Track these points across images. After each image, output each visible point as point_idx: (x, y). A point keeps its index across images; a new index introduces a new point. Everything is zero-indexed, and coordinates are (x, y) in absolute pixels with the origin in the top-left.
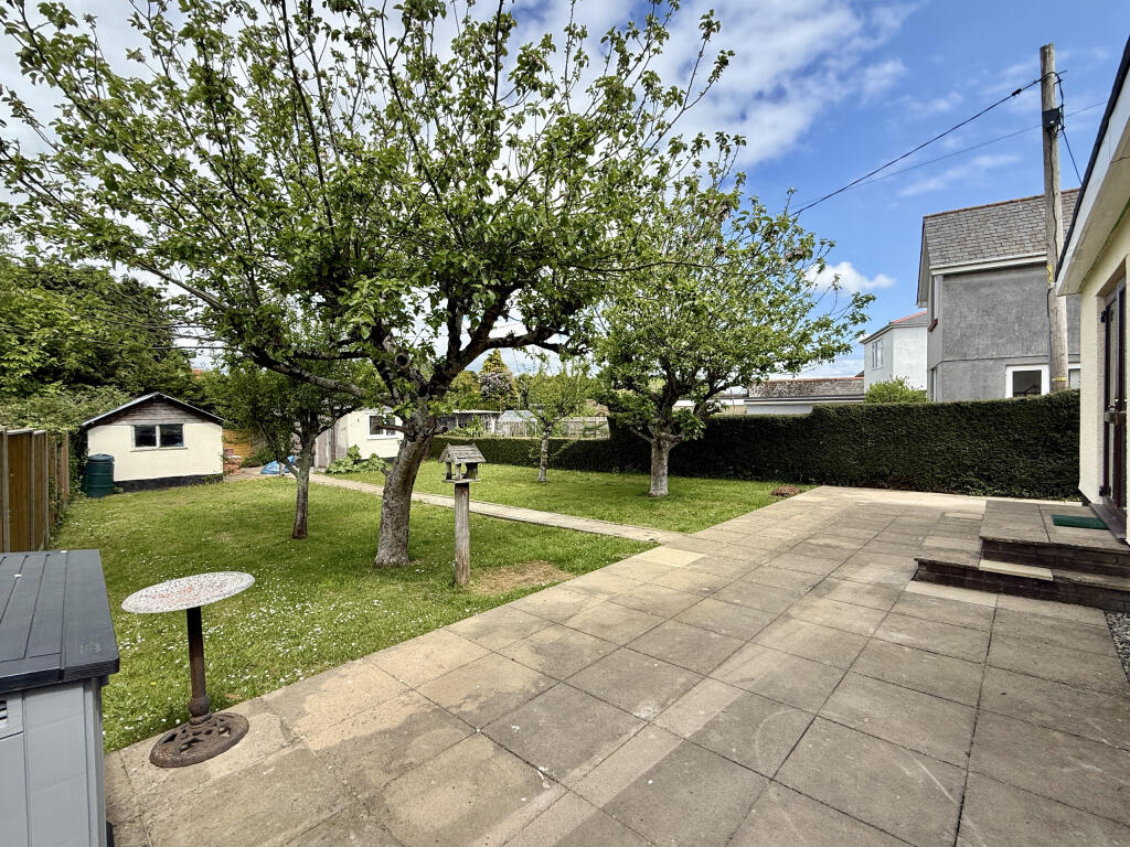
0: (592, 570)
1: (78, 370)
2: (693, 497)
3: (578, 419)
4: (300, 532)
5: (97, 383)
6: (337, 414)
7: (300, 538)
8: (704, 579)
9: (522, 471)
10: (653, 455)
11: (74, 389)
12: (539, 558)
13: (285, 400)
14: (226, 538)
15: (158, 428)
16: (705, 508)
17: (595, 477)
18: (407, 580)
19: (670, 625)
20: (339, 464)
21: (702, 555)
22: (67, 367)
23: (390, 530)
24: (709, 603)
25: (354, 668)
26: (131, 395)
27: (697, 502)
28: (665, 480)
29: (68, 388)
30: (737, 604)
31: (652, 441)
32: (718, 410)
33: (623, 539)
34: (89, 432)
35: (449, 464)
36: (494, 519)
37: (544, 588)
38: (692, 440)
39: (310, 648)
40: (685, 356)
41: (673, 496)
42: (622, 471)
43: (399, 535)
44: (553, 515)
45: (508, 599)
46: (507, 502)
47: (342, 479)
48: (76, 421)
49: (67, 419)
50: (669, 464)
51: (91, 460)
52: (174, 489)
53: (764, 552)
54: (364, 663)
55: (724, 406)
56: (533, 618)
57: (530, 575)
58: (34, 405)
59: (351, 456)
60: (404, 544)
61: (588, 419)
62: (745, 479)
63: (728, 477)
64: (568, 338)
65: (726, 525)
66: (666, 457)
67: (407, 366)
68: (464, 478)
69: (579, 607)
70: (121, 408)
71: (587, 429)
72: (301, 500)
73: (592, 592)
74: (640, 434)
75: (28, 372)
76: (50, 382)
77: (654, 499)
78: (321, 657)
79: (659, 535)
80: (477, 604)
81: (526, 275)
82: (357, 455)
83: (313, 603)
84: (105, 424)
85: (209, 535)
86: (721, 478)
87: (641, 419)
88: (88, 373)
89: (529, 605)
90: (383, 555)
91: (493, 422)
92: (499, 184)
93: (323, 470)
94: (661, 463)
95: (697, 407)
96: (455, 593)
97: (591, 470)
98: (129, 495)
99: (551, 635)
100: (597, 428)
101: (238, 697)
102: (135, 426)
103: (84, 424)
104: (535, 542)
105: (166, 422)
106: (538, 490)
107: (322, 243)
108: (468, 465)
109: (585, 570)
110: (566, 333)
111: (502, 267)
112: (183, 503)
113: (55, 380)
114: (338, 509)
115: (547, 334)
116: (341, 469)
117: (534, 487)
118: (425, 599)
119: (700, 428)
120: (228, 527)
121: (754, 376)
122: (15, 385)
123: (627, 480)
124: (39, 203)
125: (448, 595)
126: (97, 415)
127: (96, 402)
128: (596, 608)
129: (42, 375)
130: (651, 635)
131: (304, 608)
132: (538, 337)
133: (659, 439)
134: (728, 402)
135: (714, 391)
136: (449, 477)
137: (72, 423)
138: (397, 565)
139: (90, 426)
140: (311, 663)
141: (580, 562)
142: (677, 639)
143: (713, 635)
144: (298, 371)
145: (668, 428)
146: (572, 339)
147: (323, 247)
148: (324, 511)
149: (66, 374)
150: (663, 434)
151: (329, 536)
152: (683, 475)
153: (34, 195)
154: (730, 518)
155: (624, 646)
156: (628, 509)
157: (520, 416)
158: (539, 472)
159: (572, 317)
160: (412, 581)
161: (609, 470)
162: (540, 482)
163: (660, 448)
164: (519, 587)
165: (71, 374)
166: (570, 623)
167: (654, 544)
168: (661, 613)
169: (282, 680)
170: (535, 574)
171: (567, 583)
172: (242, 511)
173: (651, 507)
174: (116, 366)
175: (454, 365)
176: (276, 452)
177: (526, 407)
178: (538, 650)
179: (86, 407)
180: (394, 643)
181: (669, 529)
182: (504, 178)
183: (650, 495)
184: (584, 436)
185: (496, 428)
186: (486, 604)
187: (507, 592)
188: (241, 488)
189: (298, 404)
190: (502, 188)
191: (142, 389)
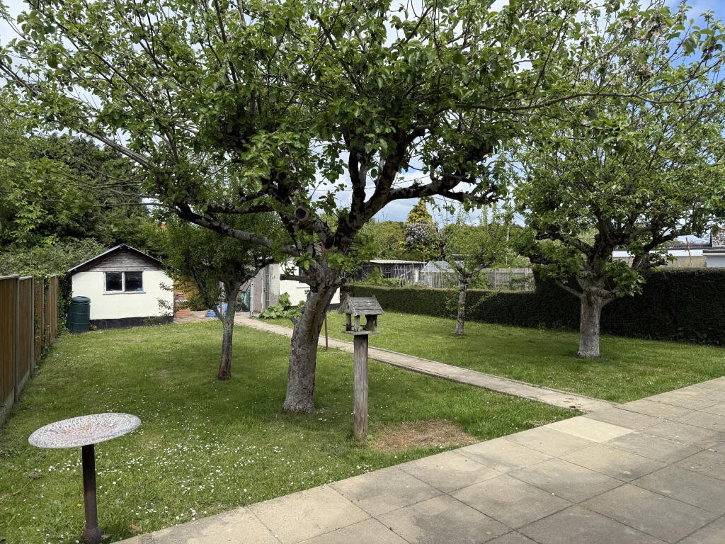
0: (498, 436)
1: (68, 225)
2: (630, 360)
3: (504, 270)
4: (224, 374)
5: (81, 235)
6: (260, 264)
7: (224, 379)
8: (628, 460)
9: (440, 322)
10: (582, 312)
11: (65, 241)
12: (443, 416)
13: (212, 251)
14: (164, 374)
15: (123, 275)
16: (643, 374)
17: (517, 332)
18: (309, 428)
19: (576, 512)
20: (271, 310)
21: (629, 431)
22: (60, 222)
23: (297, 378)
24: (630, 491)
25: (237, 516)
26: (105, 246)
27: (635, 366)
28: (596, 341)
29: (60, 240)
30: (665, 495)
31: (582, 296)
32: (662, 262)
33: (540, 404)
34: (73, 278)
35: (349, 315)
36: (405, 371)
37: (441, 451)
38: (628, 297)
39: (208, 490)
40: (620, 202)
41: (606, 358)
42: (549, 327)
43: (306, 382)
44: (465, 370)
45: (403, 459)
46: (420, 354)
47: (272, 324)
48: (64, 268)
49: (57, 267)
50: (601, 323)
51: (75, 302)
52: (135, 328)
53: (711, 434)
54: (247, 512)
55: (671, 258)
56: (421, 485)
57: (431, 435)
58: (35, 254)
59: (281, 302)
60: (309, 391)
61: (516, 270)
62: (699, 342)
63: (676, 340)
64: (476, 186)
65: (666, 397)
66: (597, 315)
67: (306, 218)
68: (364, 329)
69: (473, 478)
70: (96, 257)
71: (514, 281)
72: (226, 344)
73: (491, 462)
74: (567, 288)
75: (33, 226)
76: (48, 235)
77: (583, 360)
78: (216, 499)
79: (583, 402)
80: (370, 460)
81: (426, 121)
82: (287, 302)
83: (221, 443)
84: (84, 271)
85: (150, 372)
86: (669, 340)
87: (566, 272)
88: (75, 227)
89: (419, 469)
90: (291, 401)
91: (416, 273)
92: (398, 27)
93: (258, 315)
94: (592, 320)
95: (636, 260)
96: (351, 446)
97: (514, 325)
98: (100, 332)
99: (436, 506)
100: (525, 280)
101: (139, 529)
102: (106, 273)
103: (69, 271)
104: (441, 399)
105: (130, 270)
106: (453, 343)
107: (224, 101)
108: (368, 317)
109: (490, 435)
110: (472, 181)
111: (398, 113)
112: (139, 340)
113: (52, 233)
114: (263, 352)
115: (451, 183)
116: (273, 314)
117: (451, 339)
118: (323, 450)
119: (638, 283)
120: (168, 365)
121: (710, 223)
122: (24, 237)
123: (555, 337)
124: (15, 85)
125: (344, 448)
126: (80, 263)
127: (79, 252)
128: (492, 481)
129: (43, 229)
130: (551, 521)
131: (212, 448)
132: (443, 187)
133: (589, 294)
134: (675, 253)
135: (658, 240)
136: (349, 328)
137: (61, 270)
138: (302, 413)
139: (74, 272)
140: (206, 504)
141: (486, 426)
142: (582, 530)
143: (628, 531)
144: (218, 224)
145: (600, 283)
146: (480, 187)
147: (226, 104)
148: (250, 354)
149: (59, 228)
150: (594, 289)
151: (249, 378)
152: (621, 335)
153: (10, 78)
154: (674, 389)
155: (517, 530)
156: (551, 371)
157: (438, 267)
158: (456, 324)
159: (479, 163)
160: (314, 429)
161: (534, 326)
162: (457, 335)
163: (590, 304)
164: (417, 446)
165: (63, 228)
166: (460, 496)
167: (574, 412)
168: (568, 495)
169: (177, 518)
170: (435, 434)
171: (465, 449)
172: (182, 352)
173: (578, 369)
174: (95, 222)
175: (359, 216)
176: (206, 299)
177: (443, 257)
178: (420, 522)
179: (72, 256)
180: (284, 493)
181: (596, 396)
182: (403, 19)
183: (579, 356)
184: (511, 288)
185: (420, 278)
186: (381, 462)
187: (404, 450)
188: (186, 330)
189: (223, 254)
190: (401, 31)
191: (114, 241)
